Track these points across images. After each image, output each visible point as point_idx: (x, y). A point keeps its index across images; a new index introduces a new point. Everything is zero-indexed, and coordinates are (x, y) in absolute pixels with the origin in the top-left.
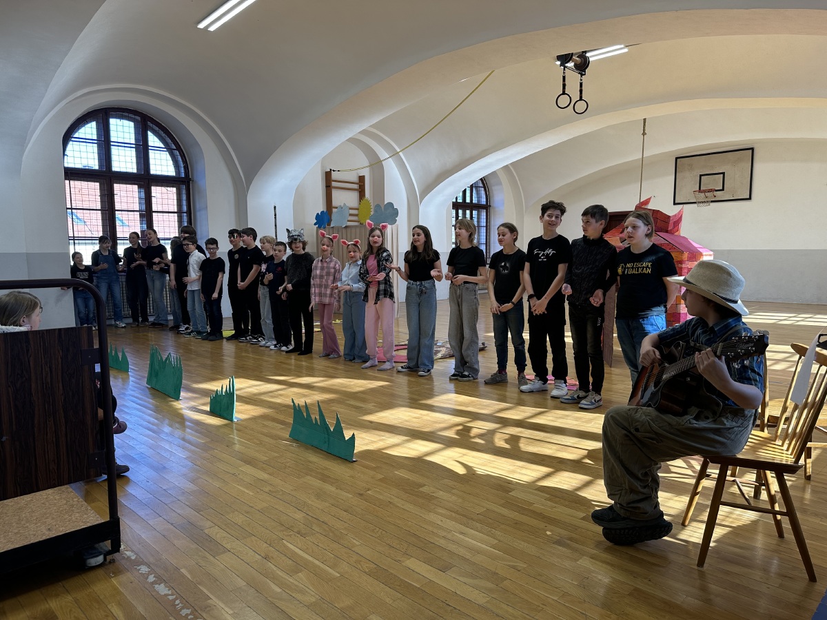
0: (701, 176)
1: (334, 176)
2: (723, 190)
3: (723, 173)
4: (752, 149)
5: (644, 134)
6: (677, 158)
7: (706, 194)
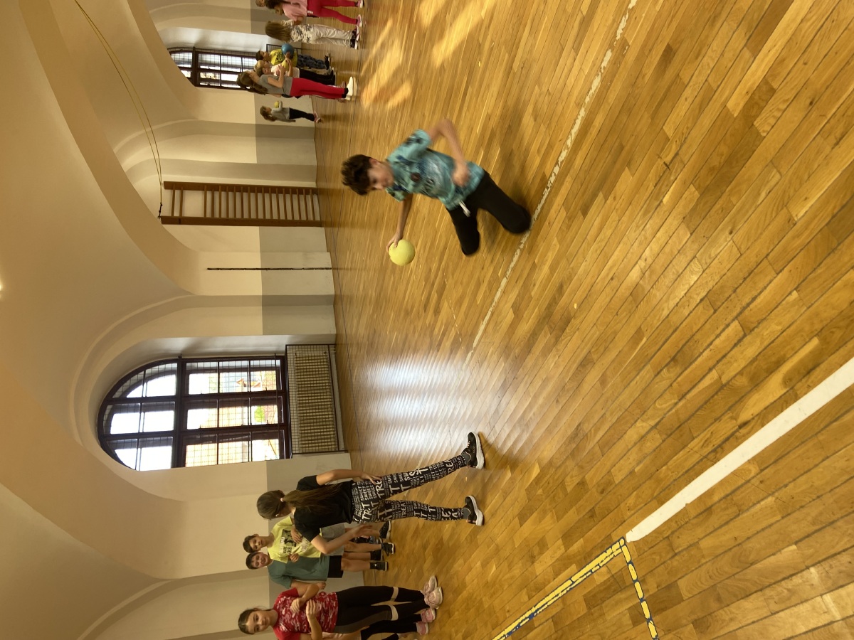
1: (166, 214)
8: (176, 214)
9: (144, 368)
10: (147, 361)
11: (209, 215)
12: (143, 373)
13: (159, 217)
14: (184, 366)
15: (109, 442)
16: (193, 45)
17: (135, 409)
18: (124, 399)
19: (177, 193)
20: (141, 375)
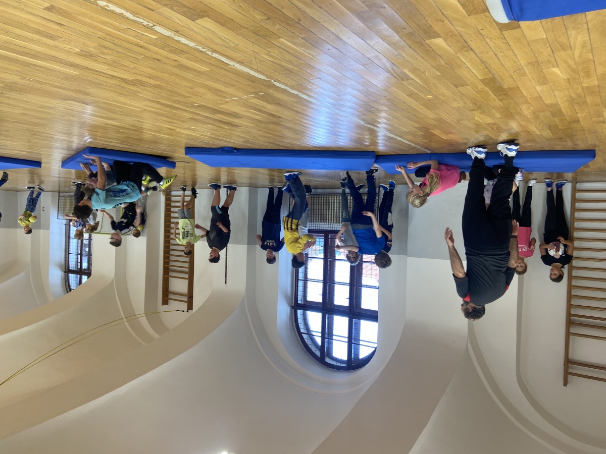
9: (300, 334)
10: (295, 332)
12: (303, 334)
13: (187, 311)
14: (300, 305)
15: (354, 364)
16: (63, 273)
17: (330, 343)
18: (322, 348)
19: (171, 296)
20: (305, 336)
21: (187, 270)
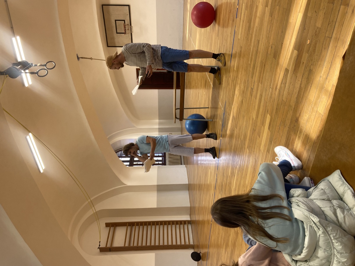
0: (117, 33)
1: (103, 245)
2: (124, 21)
3: (116, 21)
4: (103, 5)
5: (91, 59)
6: (108, 46)
7: (126, 29)
8: (109, 246)
11: (127, 245)
13: (99, 248)
19: (112, 229)
21: (132, 245)
